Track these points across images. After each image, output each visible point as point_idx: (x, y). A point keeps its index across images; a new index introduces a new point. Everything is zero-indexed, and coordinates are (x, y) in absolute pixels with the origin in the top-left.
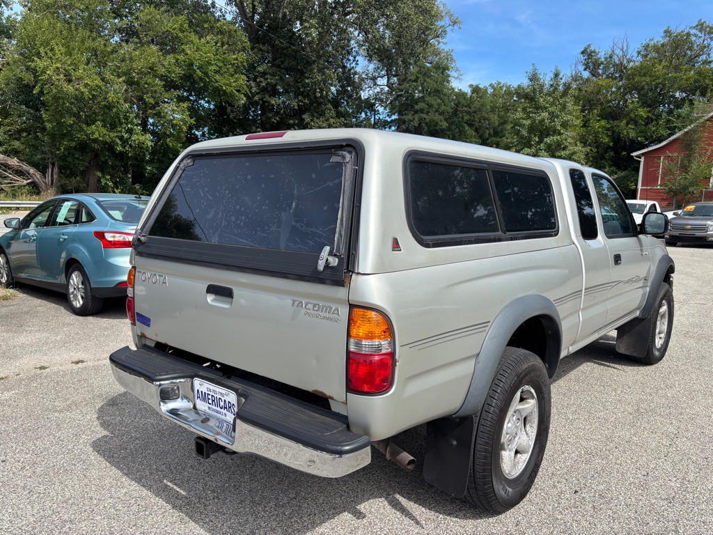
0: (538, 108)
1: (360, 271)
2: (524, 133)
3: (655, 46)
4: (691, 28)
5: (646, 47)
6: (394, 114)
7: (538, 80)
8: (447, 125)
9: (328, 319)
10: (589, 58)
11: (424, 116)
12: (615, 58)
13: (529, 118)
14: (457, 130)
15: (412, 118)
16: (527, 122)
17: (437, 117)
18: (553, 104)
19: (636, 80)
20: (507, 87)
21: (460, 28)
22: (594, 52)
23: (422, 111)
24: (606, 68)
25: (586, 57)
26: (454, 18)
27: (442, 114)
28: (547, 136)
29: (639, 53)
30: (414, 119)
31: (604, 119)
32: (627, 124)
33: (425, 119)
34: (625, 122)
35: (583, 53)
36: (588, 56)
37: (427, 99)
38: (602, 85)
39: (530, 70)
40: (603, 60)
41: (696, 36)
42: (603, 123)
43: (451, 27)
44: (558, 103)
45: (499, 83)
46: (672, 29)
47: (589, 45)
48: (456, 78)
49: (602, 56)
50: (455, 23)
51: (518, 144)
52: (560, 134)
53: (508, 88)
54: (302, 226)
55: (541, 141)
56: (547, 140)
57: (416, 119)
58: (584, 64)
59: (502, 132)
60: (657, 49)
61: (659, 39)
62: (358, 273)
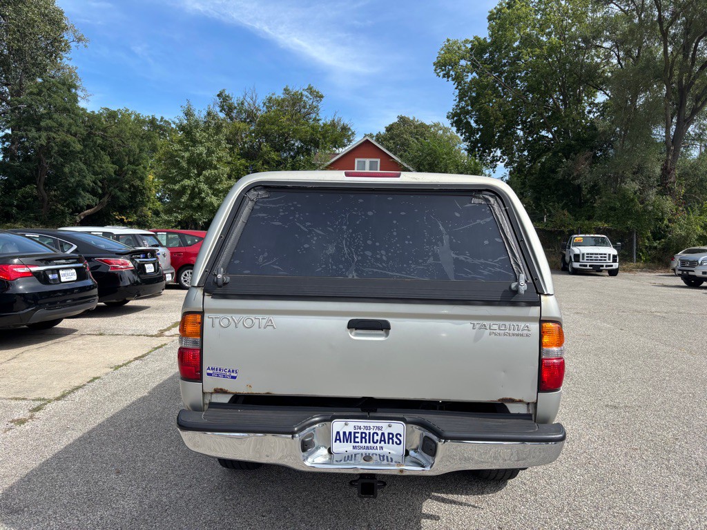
0: (195, 142)
1: (549, 293)
2: (185, 165)
3: (276, 100)
4: (303, 90)
5: (270, 100)
6: (8, 128)
7: (193, 115)
8: (82, 147)
9: (518, 335)
10: (224, 100)
11: (53, 134)
12: (246, 104)
13: (187, 150)
14: (92, 154)
15: (37, 136)
16: (187, 155)
17: (69, 138)
18: (208, 140)
19: (267, 127)
20: (135, 115)
21: (86, 46)
22: (228, 97)
23: (49, 129)
24: (240, 112)
25: (221, 100)
26: (79, 34)
27: (75, 135)
28: (204, 169)
29: (264, 104)
30: (40, 137)
31: (244, 158)
32: (263, 164)
33: (54, 138)
34: (261, 162)
35: (218, 96)
36: (223, 99)
37: (56, 116)
38: (239, 128)
39: (185, 104)
40: (236, 105)
41: (307, 97)
42: (243, 161)
43: (75, 43)
44: (212, 139)
45: (127, 110)
46: (290, 88)
47: (224, 90)
48: (83, 98)
49: (235, 101)
50: (79, 40)
51: (178, 175)
52: (216, 168)
53: (137, 117)
54: (466, 258)
55: (199, 174)
56: (206, 173)
57: (43, 137)
58: (220, 106)
59: (138, 160)
60: (280, 103)
61: (279, 94)
62: (548, 295)
